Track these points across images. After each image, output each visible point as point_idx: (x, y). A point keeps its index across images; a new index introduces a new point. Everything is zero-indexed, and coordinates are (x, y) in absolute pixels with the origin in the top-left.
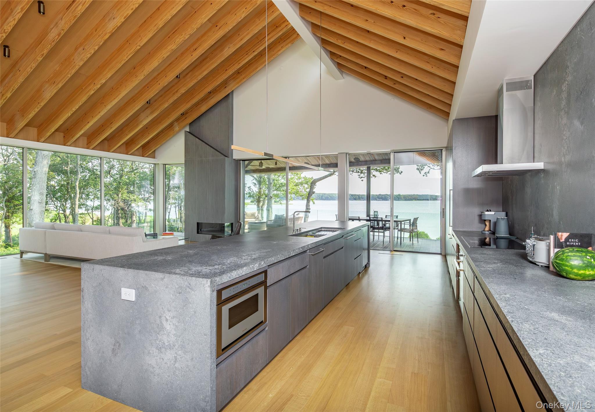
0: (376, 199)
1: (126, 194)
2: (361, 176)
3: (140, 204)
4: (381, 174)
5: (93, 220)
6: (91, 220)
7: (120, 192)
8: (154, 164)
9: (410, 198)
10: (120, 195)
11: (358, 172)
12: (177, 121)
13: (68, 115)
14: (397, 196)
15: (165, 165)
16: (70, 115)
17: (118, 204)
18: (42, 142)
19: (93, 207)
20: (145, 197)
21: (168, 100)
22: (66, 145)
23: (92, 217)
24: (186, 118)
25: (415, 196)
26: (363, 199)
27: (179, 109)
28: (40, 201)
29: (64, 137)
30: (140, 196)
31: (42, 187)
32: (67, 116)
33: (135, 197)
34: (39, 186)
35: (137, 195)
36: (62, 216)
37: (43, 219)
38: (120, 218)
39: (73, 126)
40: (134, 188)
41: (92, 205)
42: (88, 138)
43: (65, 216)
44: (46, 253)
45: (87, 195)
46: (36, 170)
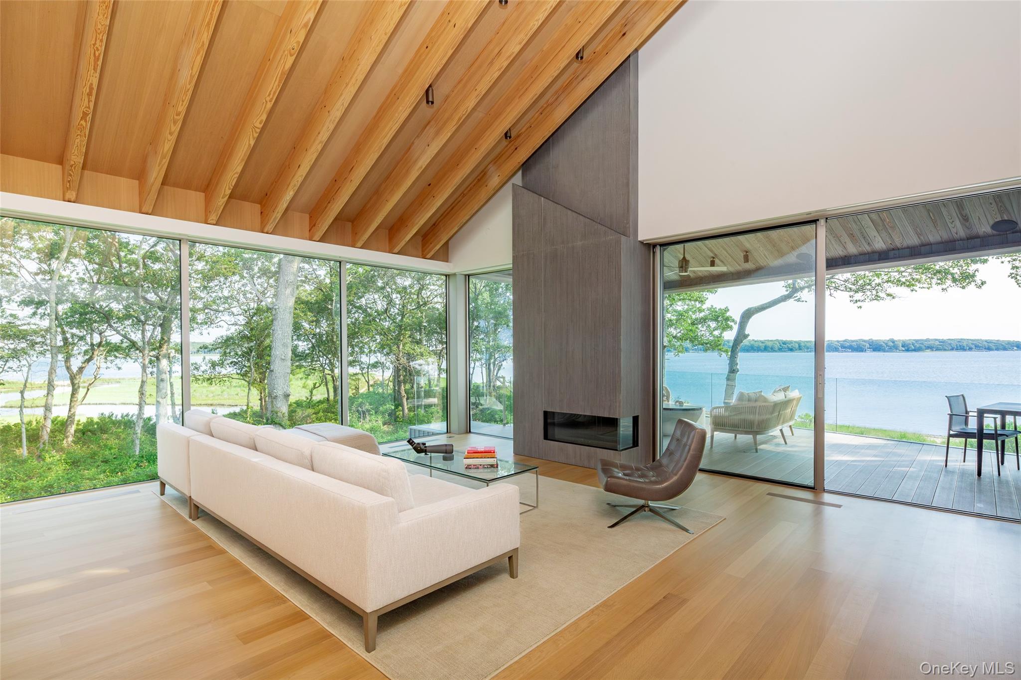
0: (836, 349)
1: (409, 344)
2: (855, 299)
3: (430, 360)
4: (914, 292)
5: (368, 385)
6: (367, 384)
7: (402, 341)
8: (446, 276)
9: (918, 346)
10: (401, 347)
11: (848, 290)
12: (495, 163)
13: (249, 145)
14: (886, 344)
15: (467, 276)
16: (252, 143)
17: (399, 360)
18: (214, 225)
19: (369, 365)
20: (438, 349)
21: (476, 85)
22: (265, 231)
23: (368, 381)
24: (516, 149)
25: (929, 343)
26: (808, 348)
27: (504, 116)
28: (283, 357)
29: (261, 213)
30: (431, 347)
31: (286, 335)
32: (247, 146)
33: (422, 350)
34: (281, 332)
35: (426, 346)
36: (329, 377)
37: (287, 386)
38: (401, 383)
39: (275, 183)
40: (420, 335)
41: (368, 362)
42: (311, 217)
43: (333, 377)
44: (190, 497)
45: (361, 348)
46: (277, 307)
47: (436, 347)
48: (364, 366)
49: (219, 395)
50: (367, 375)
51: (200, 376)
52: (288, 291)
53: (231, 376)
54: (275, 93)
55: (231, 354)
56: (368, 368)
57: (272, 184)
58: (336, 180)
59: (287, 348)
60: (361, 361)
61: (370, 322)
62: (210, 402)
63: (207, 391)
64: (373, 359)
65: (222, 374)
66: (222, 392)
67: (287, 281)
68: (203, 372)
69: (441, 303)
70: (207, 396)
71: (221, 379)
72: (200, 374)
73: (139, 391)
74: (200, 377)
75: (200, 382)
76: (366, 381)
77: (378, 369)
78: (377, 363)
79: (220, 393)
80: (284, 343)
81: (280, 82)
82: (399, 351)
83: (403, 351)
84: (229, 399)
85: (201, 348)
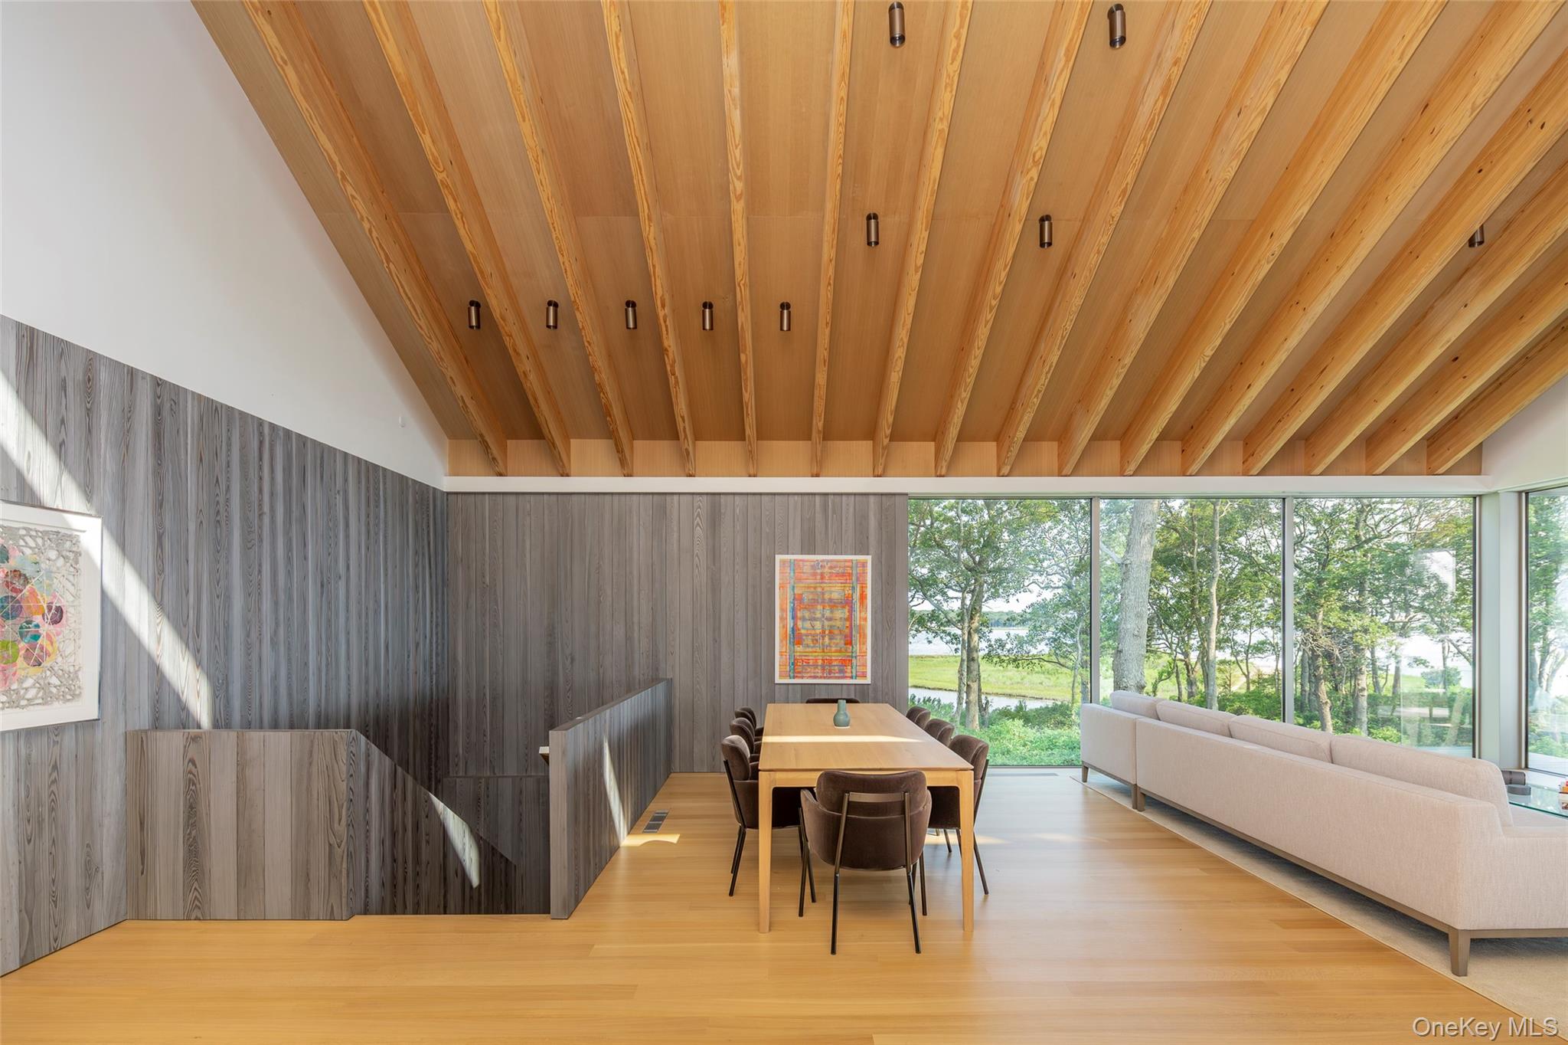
5: (1248, 680)
6: (1245, 679)
7: (1322, 606)
8: (1476, 498)
10: (1320, 616)
13: (1194, 378)
15: (1525, 494)
16: (1197, 374)
17: (1316, 640)
18: (1130, 476)
19: (1249, 646)
22: (1188, 474)
23: (1246, 673)
28: (1136, 633)
29: (1183, 451)
30: (1380, 617)
31: (1140, 600)
33: (1365, 621)
34: (1133, 596)
35: (1372, 614)
36: (1181, 665)
37: (1141, 674)
38: (1321, 679)
39: (1206, 412)
40: (1361, 594)
41: (1247, 642)
42: (1247, 444)
43: (1187, 665)
44: (1136, 785)
45: (1236, 618)
46: (1128, 562)
47: (1392, 617)
48: (1240, 649)
49: (1018, 683)
50: (1245, 664)
51: (1005, 655)
52: (1146, 539)
53: (1042, 657)
54: (1237, 313)
55: (1043, 628)
56: (1247, 653)
57: (1203, 413)
58: (1293, 390)
59: (1142, 620)
60: (1233, 640)
61: (1256, 574)
62: (1009, 691)
63: (1003, 676)
64: (1257, 636)
65: (1031, 654)
66: (1022, 679)
67: (1143, 524)
68: (1009, 651)
69: (1408, 534)
70: (1004, 683)
71: (1031, 661)
72: (1005, 653)
73: (959, 672)
74: (1005, 658)
75: (1005, 665)
76: (1244, 674)
77: (1266, 654)
78: (1263, 643)
79: (1019, 680)
80: (1138, 612)
81: (1246, 299)
82: (1318, 624)
83: (1325, 623)
84: (1031, 689)
85: (1008, 620)
